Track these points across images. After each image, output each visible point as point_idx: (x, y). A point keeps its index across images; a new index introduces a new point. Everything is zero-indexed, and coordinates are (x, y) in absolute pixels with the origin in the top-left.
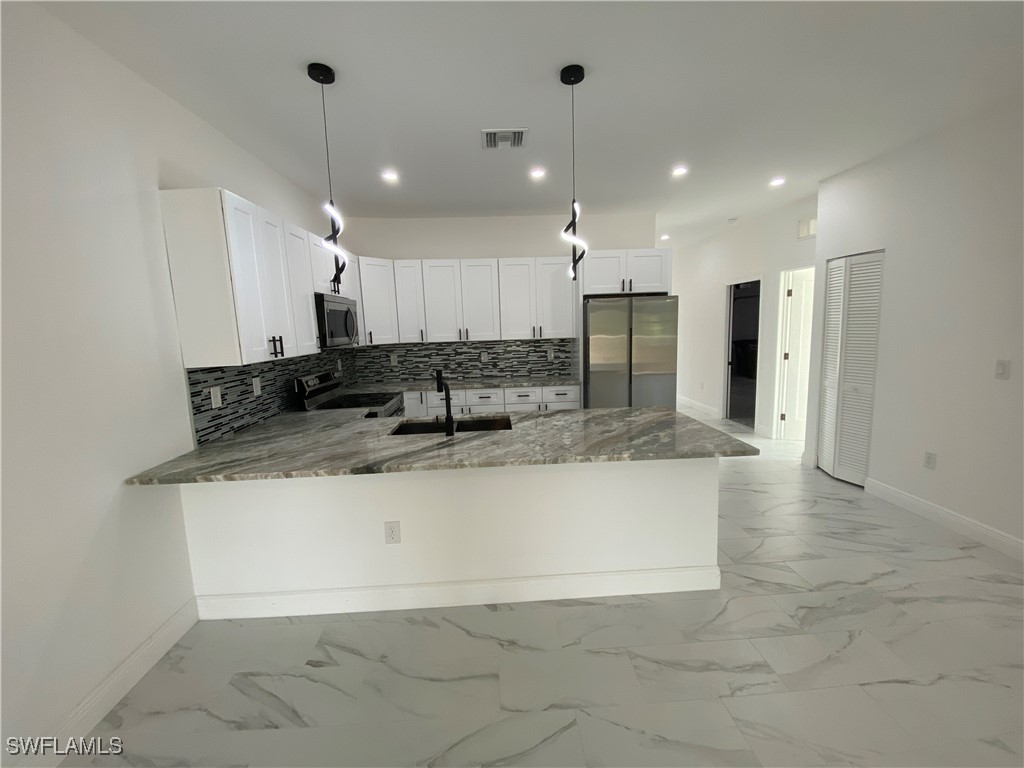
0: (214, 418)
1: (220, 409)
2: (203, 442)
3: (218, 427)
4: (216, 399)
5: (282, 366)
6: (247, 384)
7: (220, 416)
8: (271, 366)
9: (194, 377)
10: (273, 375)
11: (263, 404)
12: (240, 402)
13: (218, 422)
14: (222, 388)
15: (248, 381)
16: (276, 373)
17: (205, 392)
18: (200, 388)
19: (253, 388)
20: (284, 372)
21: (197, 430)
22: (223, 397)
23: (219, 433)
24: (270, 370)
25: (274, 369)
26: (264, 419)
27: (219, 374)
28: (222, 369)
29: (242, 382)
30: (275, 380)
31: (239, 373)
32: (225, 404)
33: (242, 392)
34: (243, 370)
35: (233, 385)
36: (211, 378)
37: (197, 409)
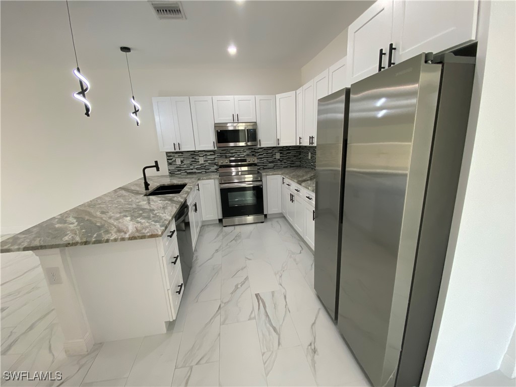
0: (177, 167)
1: (180, 165)
2: (172, 174)
4: (178, 162)
5: (221, 153)
6: (195, 159)
7: (181, 167)
8: (212, 153)
9: (169, 154)
10: (213, 157)
11: (205, 167)
12: (191, 164)
13: (179, 169)
14: (182, 159)
15: (196, 158)
16: (216, 156)
17: (174, 159)
18: (171, 158)
19: (199, 160)
20: (221, 156)
21: (169, 170)
22: (182, 162)
23: (180, 172)
24: (211, 155)
25: (214, 155)
26: (206, 172)
27: (181, 154)
28: (182, 152)
29: (193, 158)
30: (214, 159)
31: (192, 155)
32: (183, 164)
33: (192, 161)
34: (194, 154)
35: (187, 158)
36: (176, 155)
37: (170, 164)
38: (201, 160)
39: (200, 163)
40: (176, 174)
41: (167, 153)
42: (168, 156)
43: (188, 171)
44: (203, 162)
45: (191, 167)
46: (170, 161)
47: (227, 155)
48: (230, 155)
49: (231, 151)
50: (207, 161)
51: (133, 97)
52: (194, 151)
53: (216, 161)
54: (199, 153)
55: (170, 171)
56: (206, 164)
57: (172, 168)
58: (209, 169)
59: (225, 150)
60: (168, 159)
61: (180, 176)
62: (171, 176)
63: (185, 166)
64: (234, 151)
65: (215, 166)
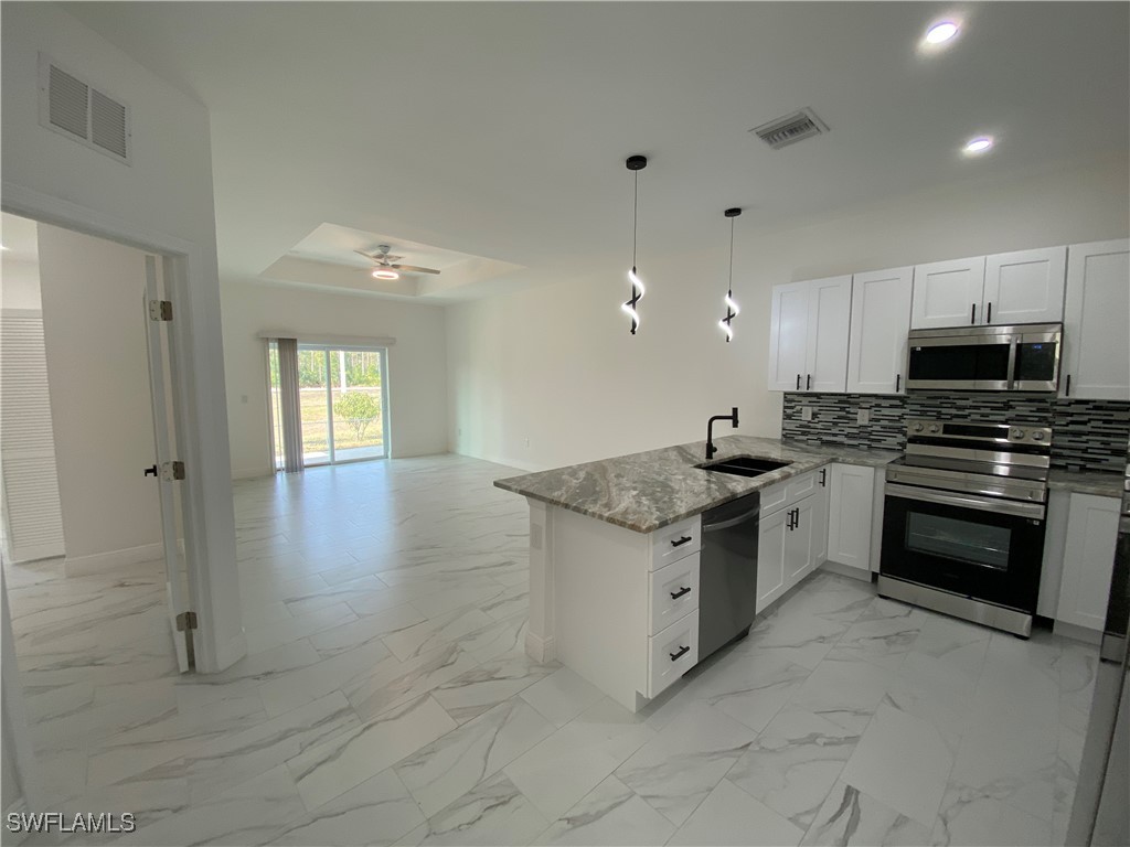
0: (801, 426)
1: (809, 422)
2: (787, 438)
3: (804, 433)
4: (807, 415)
5: (922, 405)
6: (848, 412)
7: (809, 427)
8: (897, 402)
9: (789, 397)
10: (898, 412)
11: (870, 434)
12: (835, 424)
13: (805, 430)
14: (816, 409)
15: (852, 410)
16: (907, 411)
17: (798, 408)
18: (793, 404)
19: (858, 417)
20: (923, 413)
21: (784, 429)
22: (814, 415)
23: (805, 438)
24: (892, 406)
25: (902, 407)
26: (870, 447)
27: (815, 399)
28: (818, 395)
29: (842, 409)
30: (901, 417)
31: (840, 402)
32: (816, 420)
33: (839, 418)
34: (847, 401)
35: (828, 408)
36: (805, 401)
37: (787, 417)
38: (863, 417)
39: (860, 422)
40: (796, 441)
41: (785, 394)
42: (786, 400)
43: (825, 438)
44: (866, 423)
45: (834, 431)
46: (789, 411)
47: (944, 411)
48: (954, 412)
49: (959, 403)
50: (879, 420)
51: (730, 292)
52: (849, 395)
53: (905, 423)
54: (862, 399)
55: (784, 432)
56: (875, 428)
57: (792, 425)
58: (879, 441)
59: (941, 398)
60: (785, 407)
61: (803, 445)
62: (784, 443)
63: (819, 426)
64: (969, 403)
65: (900, 436)
